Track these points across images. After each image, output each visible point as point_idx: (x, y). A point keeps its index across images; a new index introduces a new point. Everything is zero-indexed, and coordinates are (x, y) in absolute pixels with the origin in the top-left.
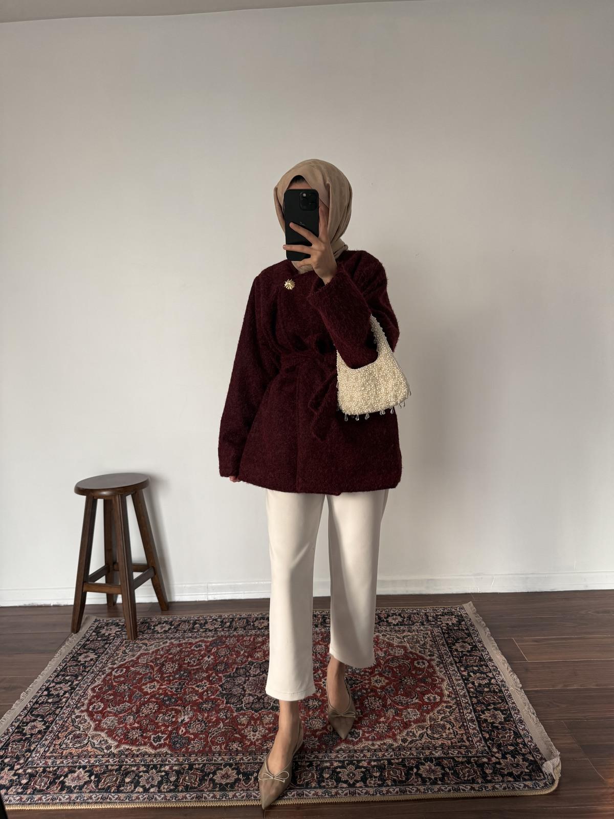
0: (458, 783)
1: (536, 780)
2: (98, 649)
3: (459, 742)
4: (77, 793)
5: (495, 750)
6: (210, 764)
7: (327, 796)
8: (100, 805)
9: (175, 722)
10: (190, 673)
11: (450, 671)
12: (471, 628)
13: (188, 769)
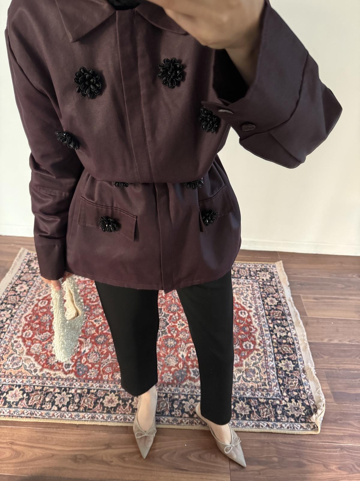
0: (258, 420)
1: (308, 422)
2: (30, 280)
3: (263, 385)
4: (15, 408)
5: (285, 394)
6: (101, 390)
7: (175, 423)
8: (29, 419)
9: (78, 352)
10: (90, 308)
11: (262, 323)
12: (279, 285)
13: (87, 393)
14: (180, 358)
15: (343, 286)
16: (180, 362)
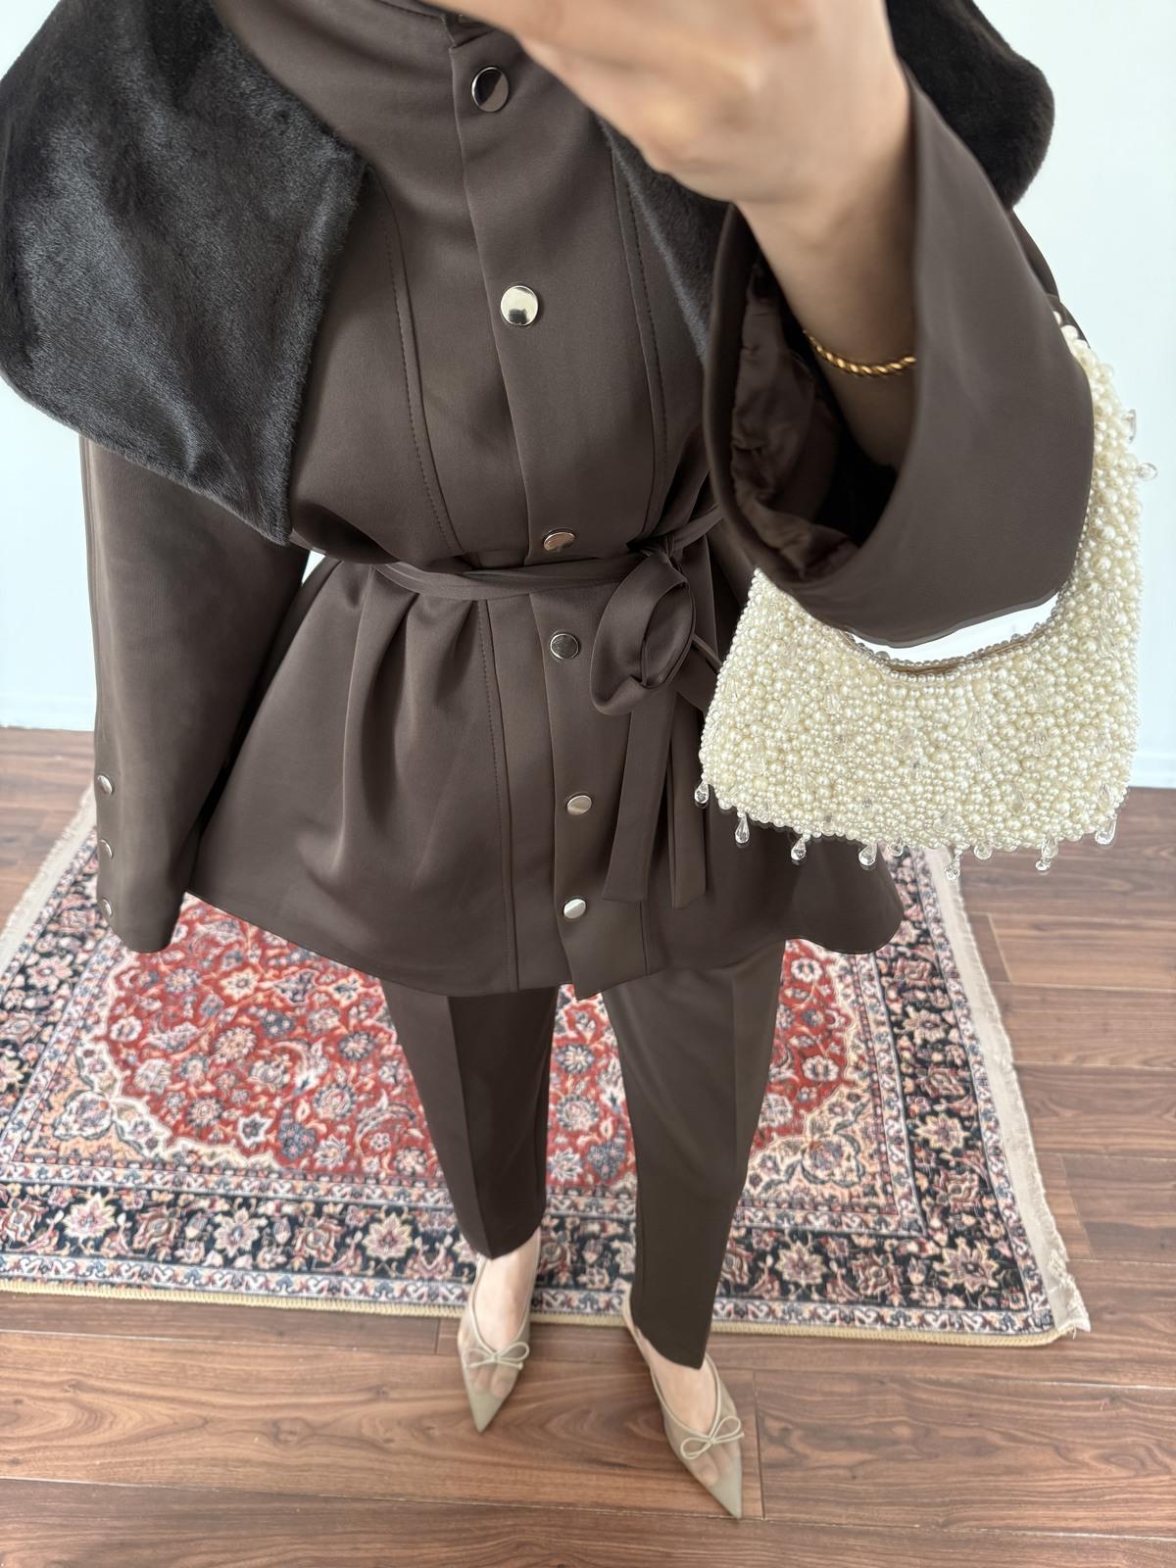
0: (849, 1303)
1: (1008, 1309)
3: (866, 1195)
4: (92, 1256)
5: (936, 1223)
6: (357, 1205)
7: (589, 1310)
8: (137, 1290)
9: (284, 1086)
11: (866, 998)
12: (923, 880)
13: (314, 1215)
14: (605, 1106)
15: (1128, 887)
16: (605, 1118)
